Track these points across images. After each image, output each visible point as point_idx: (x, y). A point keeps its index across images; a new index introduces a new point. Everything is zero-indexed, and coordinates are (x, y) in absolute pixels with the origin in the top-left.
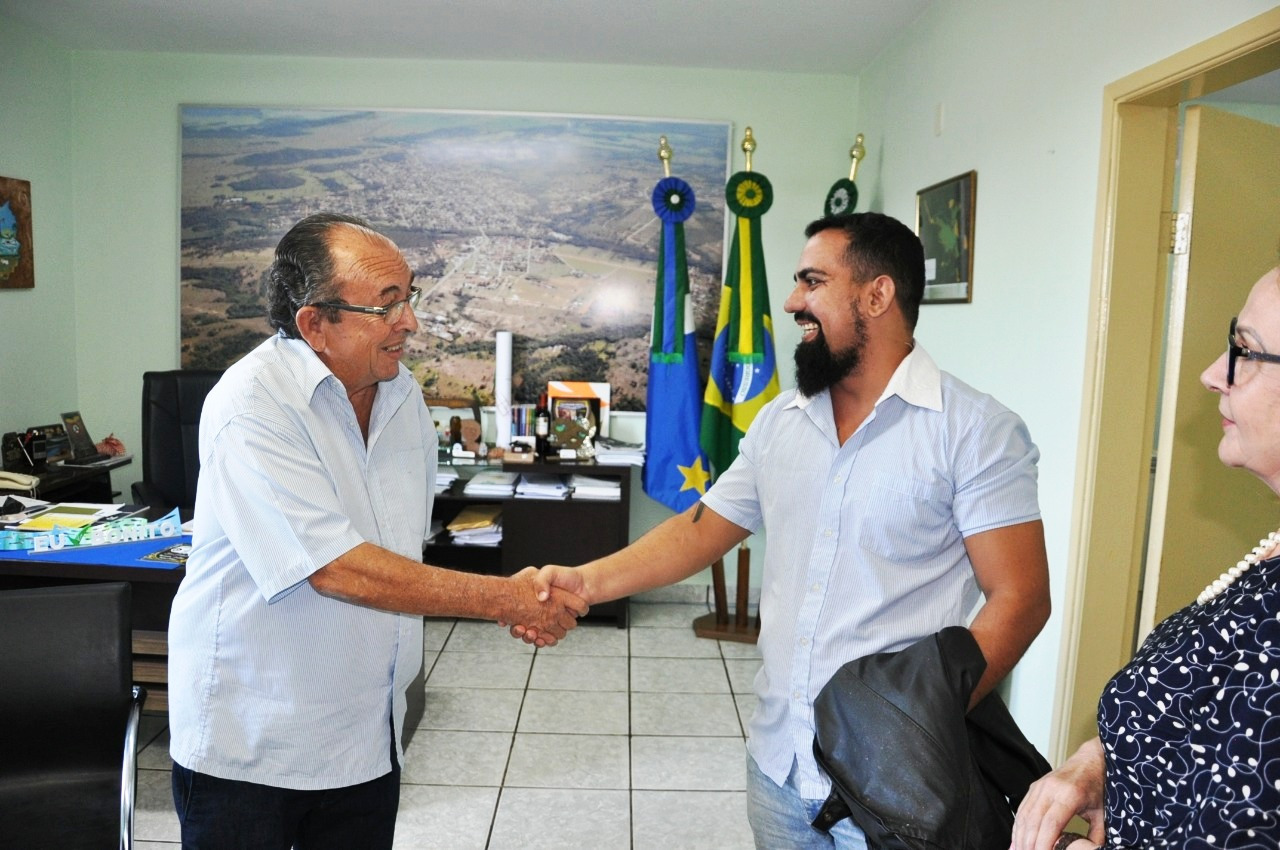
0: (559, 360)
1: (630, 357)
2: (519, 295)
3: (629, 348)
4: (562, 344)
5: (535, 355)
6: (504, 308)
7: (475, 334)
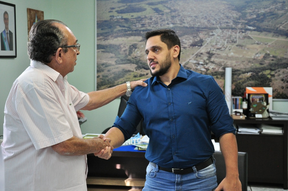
0: (250, 79)
1: (281, 76)
2: (234, 52)
3: (281, 73)
4: (251, 72)
5: (240, 77)
6: (227, 58)
7: (215, 69)
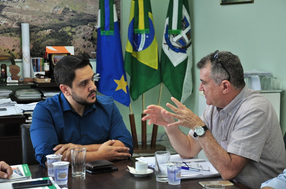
0: (50, 36)
1: (82, 34)
2: (29, 5)
3: (81, 30)
4: (51, 29)
5: (38, 34)
6: (22, 11)
7: (8, 24)
